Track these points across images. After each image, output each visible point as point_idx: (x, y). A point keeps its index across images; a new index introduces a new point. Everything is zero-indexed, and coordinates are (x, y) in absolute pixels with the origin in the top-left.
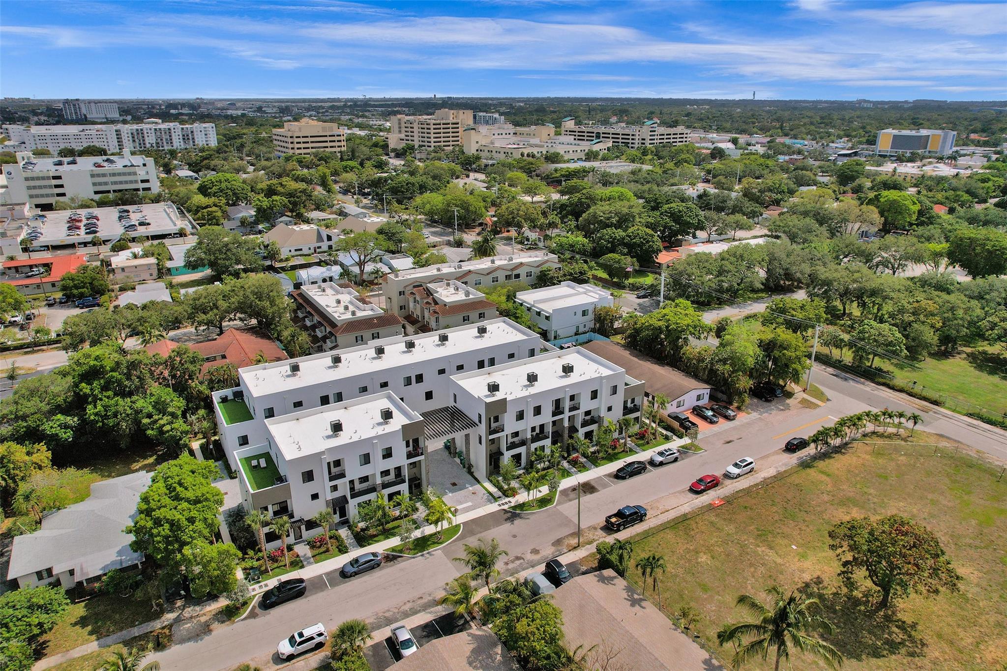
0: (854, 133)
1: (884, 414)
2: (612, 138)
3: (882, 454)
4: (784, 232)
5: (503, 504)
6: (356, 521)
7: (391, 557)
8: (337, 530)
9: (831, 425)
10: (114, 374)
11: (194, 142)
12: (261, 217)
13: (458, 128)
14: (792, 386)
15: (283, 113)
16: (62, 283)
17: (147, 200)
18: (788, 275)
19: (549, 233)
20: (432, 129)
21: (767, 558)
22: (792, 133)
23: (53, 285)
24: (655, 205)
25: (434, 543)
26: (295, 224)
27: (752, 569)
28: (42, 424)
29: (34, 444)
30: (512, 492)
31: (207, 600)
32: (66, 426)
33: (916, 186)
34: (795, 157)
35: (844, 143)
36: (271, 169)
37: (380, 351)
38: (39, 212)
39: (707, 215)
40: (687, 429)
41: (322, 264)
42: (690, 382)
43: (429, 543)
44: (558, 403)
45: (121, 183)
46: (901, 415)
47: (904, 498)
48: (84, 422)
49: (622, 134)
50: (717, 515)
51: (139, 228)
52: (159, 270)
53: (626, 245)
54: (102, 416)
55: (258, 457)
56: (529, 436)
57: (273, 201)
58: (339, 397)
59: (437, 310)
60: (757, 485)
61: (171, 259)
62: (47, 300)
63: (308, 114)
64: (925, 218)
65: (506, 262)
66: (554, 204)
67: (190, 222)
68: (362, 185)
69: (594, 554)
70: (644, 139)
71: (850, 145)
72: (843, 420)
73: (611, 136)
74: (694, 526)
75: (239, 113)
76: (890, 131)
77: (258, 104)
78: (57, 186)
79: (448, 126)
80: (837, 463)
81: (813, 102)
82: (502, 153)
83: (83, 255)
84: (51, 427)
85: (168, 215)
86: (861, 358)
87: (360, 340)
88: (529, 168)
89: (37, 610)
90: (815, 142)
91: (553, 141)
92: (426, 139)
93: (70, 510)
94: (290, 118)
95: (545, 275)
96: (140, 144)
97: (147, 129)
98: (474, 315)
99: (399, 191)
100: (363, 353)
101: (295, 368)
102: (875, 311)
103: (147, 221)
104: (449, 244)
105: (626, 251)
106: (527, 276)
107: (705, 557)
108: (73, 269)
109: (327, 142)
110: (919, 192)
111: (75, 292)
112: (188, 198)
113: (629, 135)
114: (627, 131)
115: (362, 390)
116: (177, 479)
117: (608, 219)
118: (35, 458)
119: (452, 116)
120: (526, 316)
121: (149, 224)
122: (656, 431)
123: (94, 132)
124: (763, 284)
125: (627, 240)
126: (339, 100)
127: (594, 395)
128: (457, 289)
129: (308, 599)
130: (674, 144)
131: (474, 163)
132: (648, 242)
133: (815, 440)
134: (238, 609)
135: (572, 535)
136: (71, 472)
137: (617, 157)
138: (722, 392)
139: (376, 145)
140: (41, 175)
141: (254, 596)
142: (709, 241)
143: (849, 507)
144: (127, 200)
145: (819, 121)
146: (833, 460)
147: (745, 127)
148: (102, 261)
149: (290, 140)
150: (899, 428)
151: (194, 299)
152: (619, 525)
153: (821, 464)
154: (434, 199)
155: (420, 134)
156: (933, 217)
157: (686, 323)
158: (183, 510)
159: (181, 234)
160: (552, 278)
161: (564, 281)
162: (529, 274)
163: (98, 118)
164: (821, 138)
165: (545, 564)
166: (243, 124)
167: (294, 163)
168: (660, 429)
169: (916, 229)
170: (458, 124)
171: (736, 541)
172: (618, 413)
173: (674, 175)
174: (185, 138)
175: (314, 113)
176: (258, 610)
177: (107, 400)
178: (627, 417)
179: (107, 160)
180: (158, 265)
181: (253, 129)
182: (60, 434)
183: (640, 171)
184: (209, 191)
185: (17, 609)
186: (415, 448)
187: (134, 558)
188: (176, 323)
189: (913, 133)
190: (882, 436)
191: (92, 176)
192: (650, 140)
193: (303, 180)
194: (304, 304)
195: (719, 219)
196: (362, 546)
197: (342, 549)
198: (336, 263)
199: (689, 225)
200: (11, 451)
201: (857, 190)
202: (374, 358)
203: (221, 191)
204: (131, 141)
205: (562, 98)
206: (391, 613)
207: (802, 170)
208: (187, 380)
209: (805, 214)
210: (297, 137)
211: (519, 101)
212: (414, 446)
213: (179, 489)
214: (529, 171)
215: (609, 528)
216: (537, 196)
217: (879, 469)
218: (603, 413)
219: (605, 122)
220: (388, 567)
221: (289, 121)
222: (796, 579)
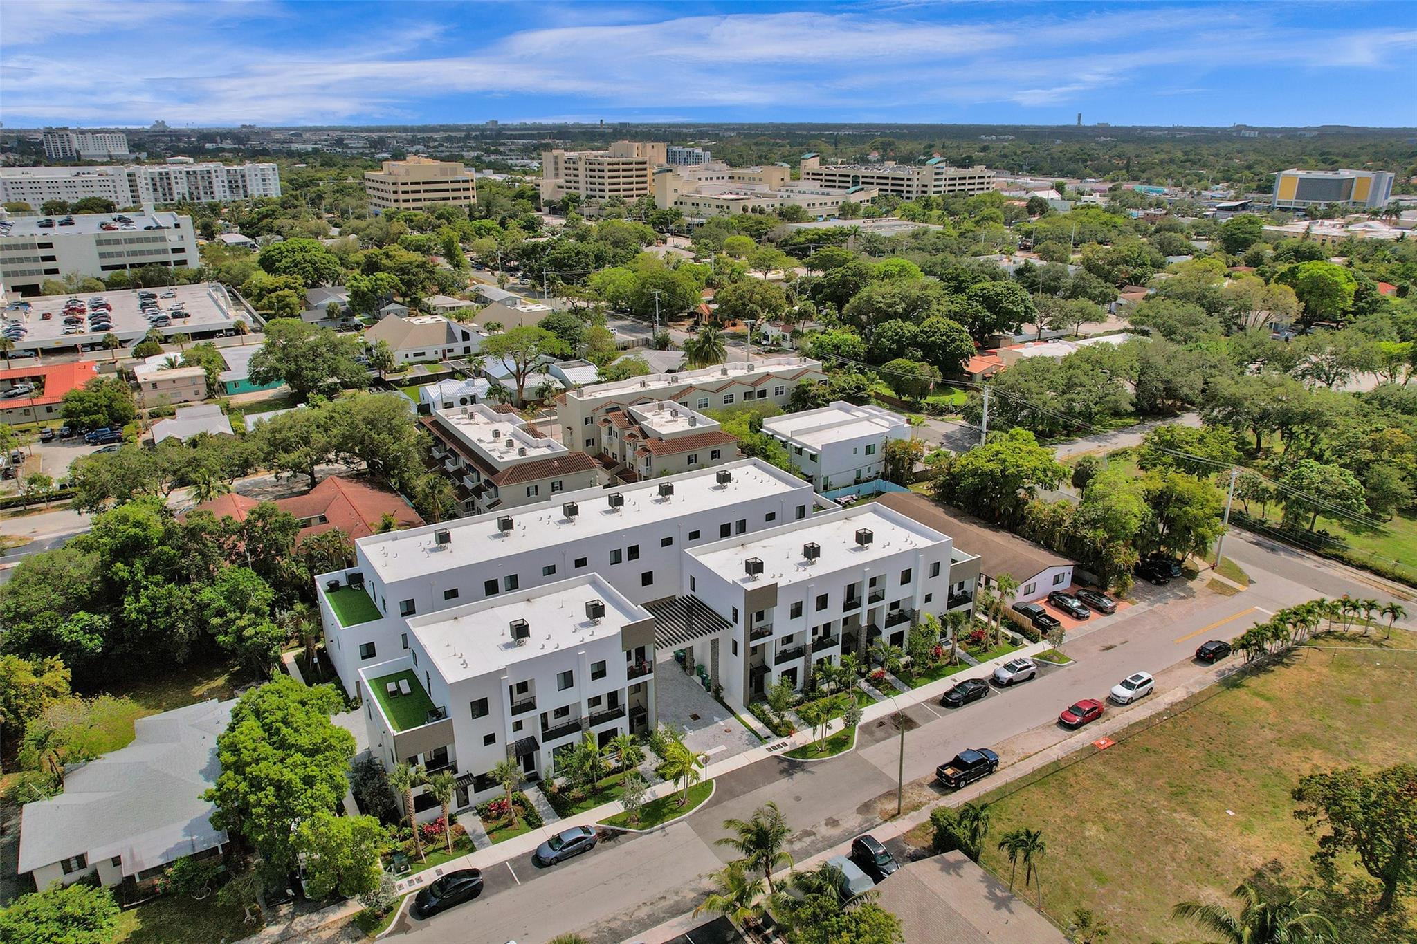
0: (1237, 176)
1: (1344, 604)
2: (878, 184)
3: (1347, 666)
4: (1155, 325)
5: (774, 748)
6: (551, 776)
7: (609, 835)
8: (521, 791)
9: (1266, 621)
10: (166, 548)
11: (246, 191)
12: (359, 305)
13: (645, 169)
14: (1193, 561)
15: (375, 148)
16: (64, 406)
17: (182, 280)
18: (1170, 391)
19: (798, 327)
20: (606, 171)
21: (1191, 830)
22: (1144, 175)
23: (49, 410)
24: (957, 285)
25: (673, 811)
26: (410, 315)
27: (1171, 849)
28: (57, 627)
29: (44, 657)
30: (788, 730)
31: (329, 904)
32: (91, 630)
33: (1342, 254)
34: (1152, 211)
35: (1223, 190)
36: (368, 232)
37: (571, 511)
38: (18, 297)
39: (1037, 300)
40: (1045, 629)
41: (457, 375)
42: (1041, 556)
43: (665, 810)
44: (851, 589)
45: (142, 253)
46: (1371, 606)
47: (1391, 736)
48: (119, 621)
49: (893, 179)
50: (1105, 763)
51: (174, 321)
52: (209, 385)
53: (921, 346)
54: (148, 614)
55: (396, 677)
56: (809, 642)
57: (377, 279)
58: (513, 583)
59: (649, 447)
60: (1160, 714)
61: (226, 368)
62: (41, 432)
63: (413, 149)
64: (1365, 303)
65: (743, 373)
66: (801, 284)
67: (249, 312)
68: (506, 255)
69: (923, 825)
70: (925, 186)
71: (1232, 193)
72: (1283, 612)
73: (875, 181)
74: (1072, 780)
75: (310, 147)
76: (1293, 171)
77: (336, 135)
78: (45, 259)
79: (631, 166)
80: (1279, 681)
81: (1168, 129)
82: (714, 206)
83: (92, 363)
84: (69, 630)
85: (216, 301)
86: (1296, 518)
87: (533, 495)
88: (757, 230)
89: (73, 923)
90: (1179, 189)
91: (789, 189)
92: (597, 187)
93: (105, 762)
94: (385, 155)
95: (805, 392)
96: (164, 195)
97: (175, 172)
98: (704, 454)
99: (566, 265)
100: (544, 513)
101: (444, 538)
102: (1309, 445)
103: (185, 312)
104: (647, 344)
105: (920, 354)
106: (777, 394)
107: (1094, 829)
108: (79, 384)
109: (448, 190)
110: (1350, 264)
111: (85, 419)
112: (244, 276)
113: (903, 179)
114: (899, 174)
115: (547, 572)
116: (280, 714)
117: (890, 306)
118: (48, 679)
119: (636, 152)
120: (783, 455)
121: (187, 315)
122: (997, 631)
123: (94, 177)
124: (1132, 404)
125: (923, 336)
126: (457, 129)
127: (906, 577)
128: (676, 414)
129: (487, 900)
130: (970, 193)
131: (672, 222)
132: (954, 341)
133: (1244, 644)
134: (378, 918)
135: (888, 795)
136: (105, 703)
137: (887, 212)
138: (1091, 570)
139: (521, 195)
140: (21, 241)
141: (403, 897)
142: (1040, 339)
143: (1307, 749)
144: (152, 279)
145: (1183, 158)
146: (1271, 674)
147: (1072, 166)
148: (120, 372)
149: (392, 188)
150: (1367, 625)
151: (273, 431)
152: (958, 780)
153: (1253, 682)
154: (619, 277)
155: (589, 179)
156: (1377, 301)
157: (1032, 464)
158: (296, 766)
159: (238, 330)
160: (816, 396)
161: (834, 400)
162: (779, 391)
163: (99, 156)
164: (1189, 183)
165: (851, 842)
166: (318, 164)
167: (402, 222)
168: (1002, 629)
169: (1353, 319)
170: (645, 163)
171: (1139, 803)
172: (940, 604)
173: (976, 240)
174: (233, 185)
175: (421, 147)
176: (410, 920)
177: (155, 589)
178: (953, 610)
179: (120, 219)
180: (207, 377)
181: (333, 172)
182: (83, 642)
183: (925, 233)
184: (277, 264)
185: (42, 923)
186: (639, 665)
187: (213, 838)
188: (244, 467)
189: (1329, 175)
190: (1341, 637)
191: (99, 243)
192: (935, 186)
193: (418, 248)
194: (443, 438)
195: (1055, 304)
196: (563, 815)
197: (533, 822)
198: (479, 374)
199: (1010, 314)
200: (12, 668)
201: (1255, 261)
202: (562, 522)
203: (296, 266)
204: (151, 190)
205: (793, 125)
206: (619, 923)
207: (1169, 230)
208: (273, 558)
209: (1185, 297)
210: (402, 184)
211: (727, 130)
212: (637, 659)
213: (285, 731)
214: (758, 235)
215: (943, 784)
216: (774, 272)
217: (1345, 689)
218: (919, 605)
219: (864, 161)
220: (606, 848)
221: (387, 159)
222: (1241, 865)
